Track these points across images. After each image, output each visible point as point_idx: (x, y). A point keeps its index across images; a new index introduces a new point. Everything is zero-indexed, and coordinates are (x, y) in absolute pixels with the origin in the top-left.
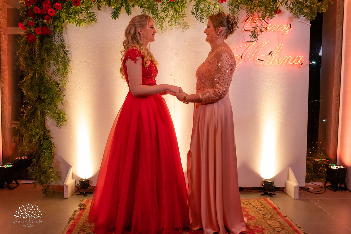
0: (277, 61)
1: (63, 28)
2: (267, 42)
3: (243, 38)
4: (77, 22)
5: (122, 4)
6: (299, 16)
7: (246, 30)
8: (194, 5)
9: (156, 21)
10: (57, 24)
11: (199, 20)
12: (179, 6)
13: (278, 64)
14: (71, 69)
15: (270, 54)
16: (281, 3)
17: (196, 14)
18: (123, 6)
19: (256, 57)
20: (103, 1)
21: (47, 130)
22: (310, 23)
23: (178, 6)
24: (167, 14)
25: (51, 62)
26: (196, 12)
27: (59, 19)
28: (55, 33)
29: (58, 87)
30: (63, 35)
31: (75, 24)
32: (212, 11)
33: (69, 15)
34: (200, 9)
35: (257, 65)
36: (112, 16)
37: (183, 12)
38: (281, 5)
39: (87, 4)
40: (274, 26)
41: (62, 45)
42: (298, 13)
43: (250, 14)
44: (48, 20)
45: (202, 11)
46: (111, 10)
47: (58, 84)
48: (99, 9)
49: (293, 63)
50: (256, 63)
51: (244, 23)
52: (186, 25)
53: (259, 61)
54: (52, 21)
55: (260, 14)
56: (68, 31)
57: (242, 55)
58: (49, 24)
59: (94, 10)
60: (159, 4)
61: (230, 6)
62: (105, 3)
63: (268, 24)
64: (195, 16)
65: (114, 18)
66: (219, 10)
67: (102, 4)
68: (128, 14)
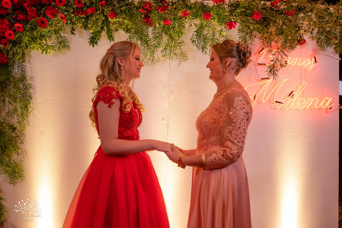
0: (299, 104)
1: (26, 56)
2: (286, 80)
3: (256, 74)
4: (42, 48)
5: (102, 28)
6: (326, 48)
7: (260, 64)
8: (195, 31)
9: (146, 50)
10: (17, 50)
11: (201, 49)
12: (176, 31)
13: (300, 108)
14: (33, 108)
15: (291, 94)
16: (305, 31)
17: (197, 42)
18: (104, 30)
19: (272, 99)
20: (78, 23)
22: (339, 57)
23: (174, 32)
24: (160, 41)
25: (7, 99)
26: (197, 40)
27: (20, 44)
28: (14, 61)
29: (14, 131)
30: (25, 64)
31: (40, 51)
32: (218, 38)
33: (34, 39)
34: (202, 36)
35: (274, 109)
36: (89, 42)
37: (181, 39)
38: (305, 34)
40: (296, 60)
41: (22, 77)
42: (324, 45)
43: (266, 43)
44: (5, 44)
45: (205, 39)
46: (88, 35)
47: (14, 129)
48: (72, 33)
49: (320, 107)
50: (272, 105)
51: (257, 55)
52: (183, 56)
53: (276, 103)
54: (10, 46)
55: (279, 44)
56: (31, 60)
57: (255, 96)
58: (6, 50)
59: (66, 34)
60: (150, 29)
61: (241, 33)
62: (80, 25)
63: (288, 57)
64: (195, 44)
65: (92, 45)
66: (227, 37)
67: (76, 27)
68: (110, 41)
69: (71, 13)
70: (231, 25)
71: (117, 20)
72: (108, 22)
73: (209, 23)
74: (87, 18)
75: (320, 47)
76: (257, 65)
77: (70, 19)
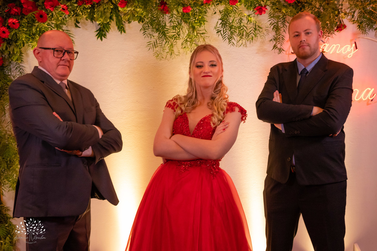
1: (23, 55)
5: (111, 18)
6: (367, 31)
8: (220, 19)
9: (164, 43)
10: (13, 50)
11: (228, 40)
16: (345, 14)
17: (222, 32)
18: (113, 20)
20: (83, 15)
21: (5, 206)
23: (194, 20)
24: (180, 31)
26: (222, 29)
27: (16, 42)
28: (10, 62)
32: (246, 25)
33: (32, 37)
34: (228, 24)
36: (97, 35)
37: (202, 28)
39: (57, 19)
40: (334, 46)
42: (366, 27)
45: (231, 28)
46: (95, 26)
48: (77, 26)
49: (360, 99)
54: (5, 45)
59: (69, 27)
60: (167, 17)
61: (272, 18)
62: (85, 17)
63: (325, 44)
64: (220, 34)
65: (99, 38)
66: (255, 24)
67: (81, 19)
68: (121, 33)
69: (74, 3)
70: (260, 10)
71: (129, 9)
72: (117, 11)
73: (235, 7)
74: (93, 7)
75: (360, 30)
76: (290, 54)
77: (73, 10)
